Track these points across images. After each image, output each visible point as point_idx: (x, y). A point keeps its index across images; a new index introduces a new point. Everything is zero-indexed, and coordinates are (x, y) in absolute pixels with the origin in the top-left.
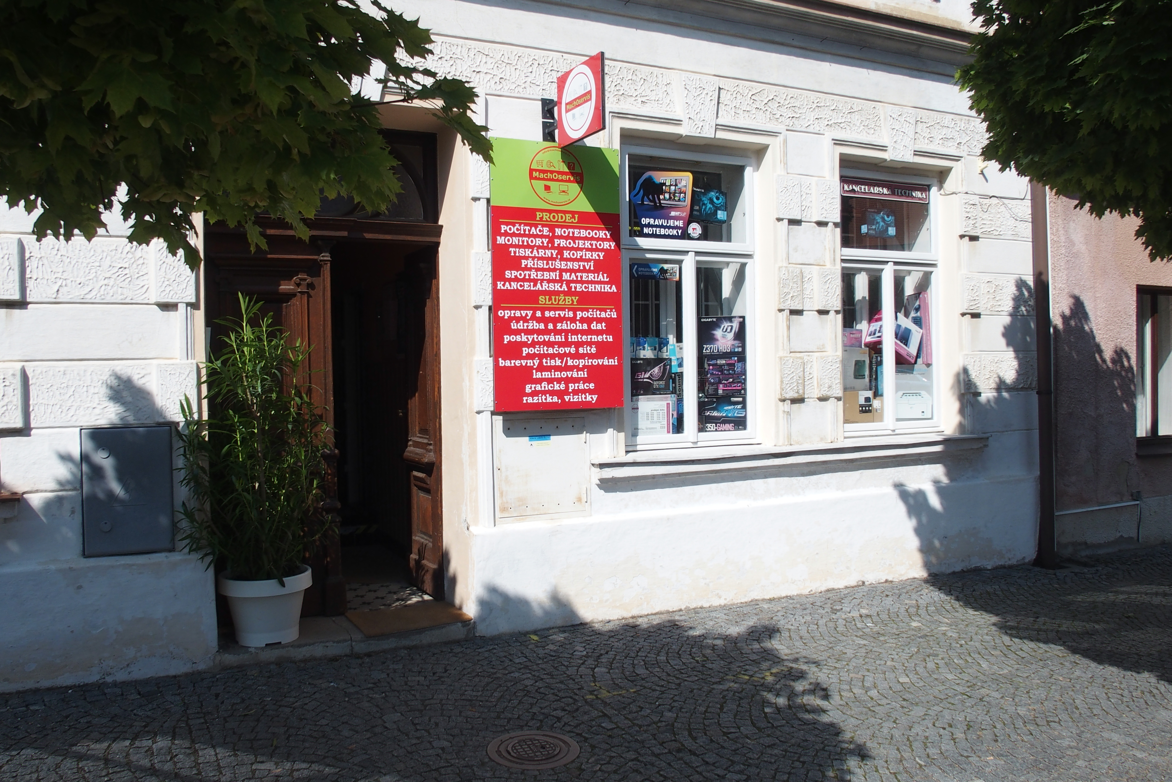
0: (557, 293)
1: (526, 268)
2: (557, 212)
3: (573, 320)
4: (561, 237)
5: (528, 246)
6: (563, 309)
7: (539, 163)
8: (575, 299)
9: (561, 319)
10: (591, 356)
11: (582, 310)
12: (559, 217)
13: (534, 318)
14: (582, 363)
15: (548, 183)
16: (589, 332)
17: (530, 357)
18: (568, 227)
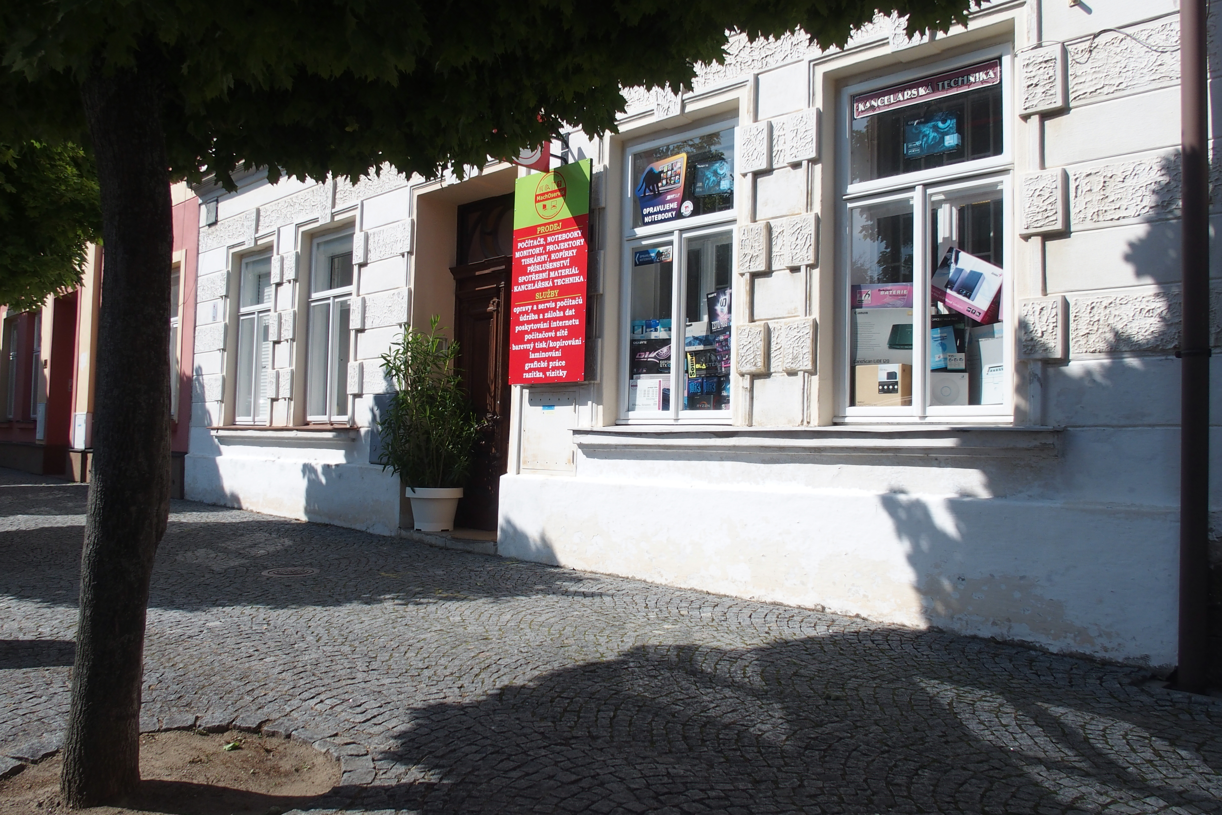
0: (545, 289)
1: (531, 273)
2: (549, 224)
3: (554, 309)
4: (551, 243)
5: (533, 256)
6: (548, 302)
7: (541, 189)
8: (557, 292)
9: (547, 310)
10: (564, 338)
11: (560, 300)
12: (550, 228)
13: (533, 311)
14: (558, 344)
15: (544, 203)
16: (564, 318)
17: (529, 341)
18: (554, 234)
